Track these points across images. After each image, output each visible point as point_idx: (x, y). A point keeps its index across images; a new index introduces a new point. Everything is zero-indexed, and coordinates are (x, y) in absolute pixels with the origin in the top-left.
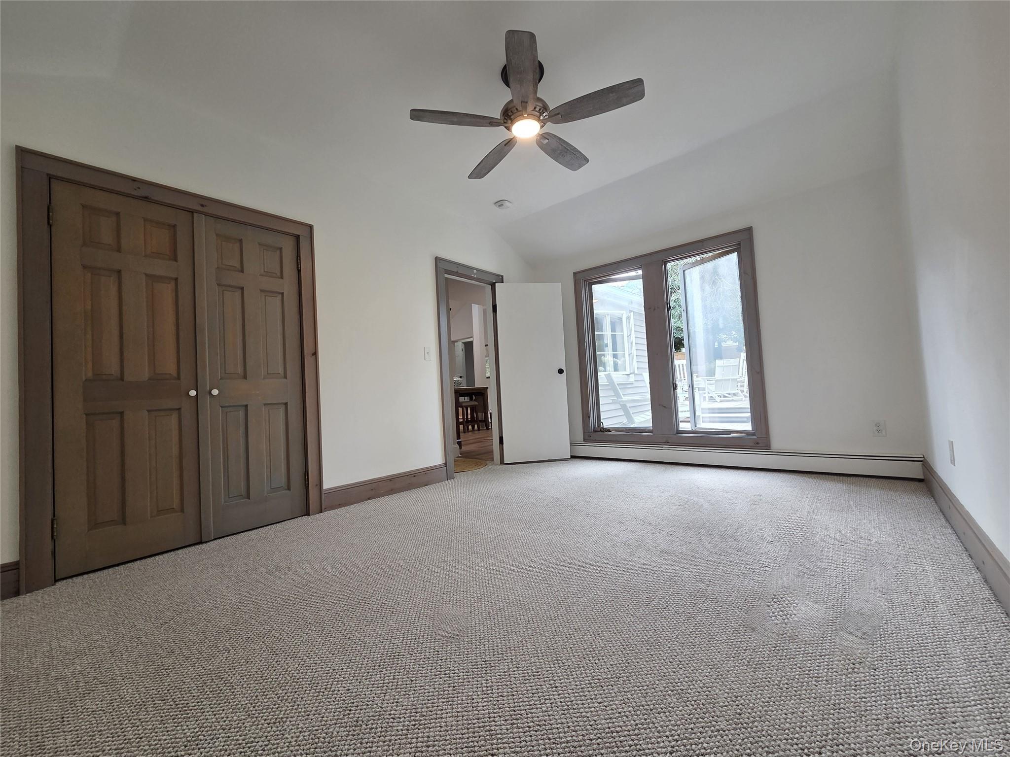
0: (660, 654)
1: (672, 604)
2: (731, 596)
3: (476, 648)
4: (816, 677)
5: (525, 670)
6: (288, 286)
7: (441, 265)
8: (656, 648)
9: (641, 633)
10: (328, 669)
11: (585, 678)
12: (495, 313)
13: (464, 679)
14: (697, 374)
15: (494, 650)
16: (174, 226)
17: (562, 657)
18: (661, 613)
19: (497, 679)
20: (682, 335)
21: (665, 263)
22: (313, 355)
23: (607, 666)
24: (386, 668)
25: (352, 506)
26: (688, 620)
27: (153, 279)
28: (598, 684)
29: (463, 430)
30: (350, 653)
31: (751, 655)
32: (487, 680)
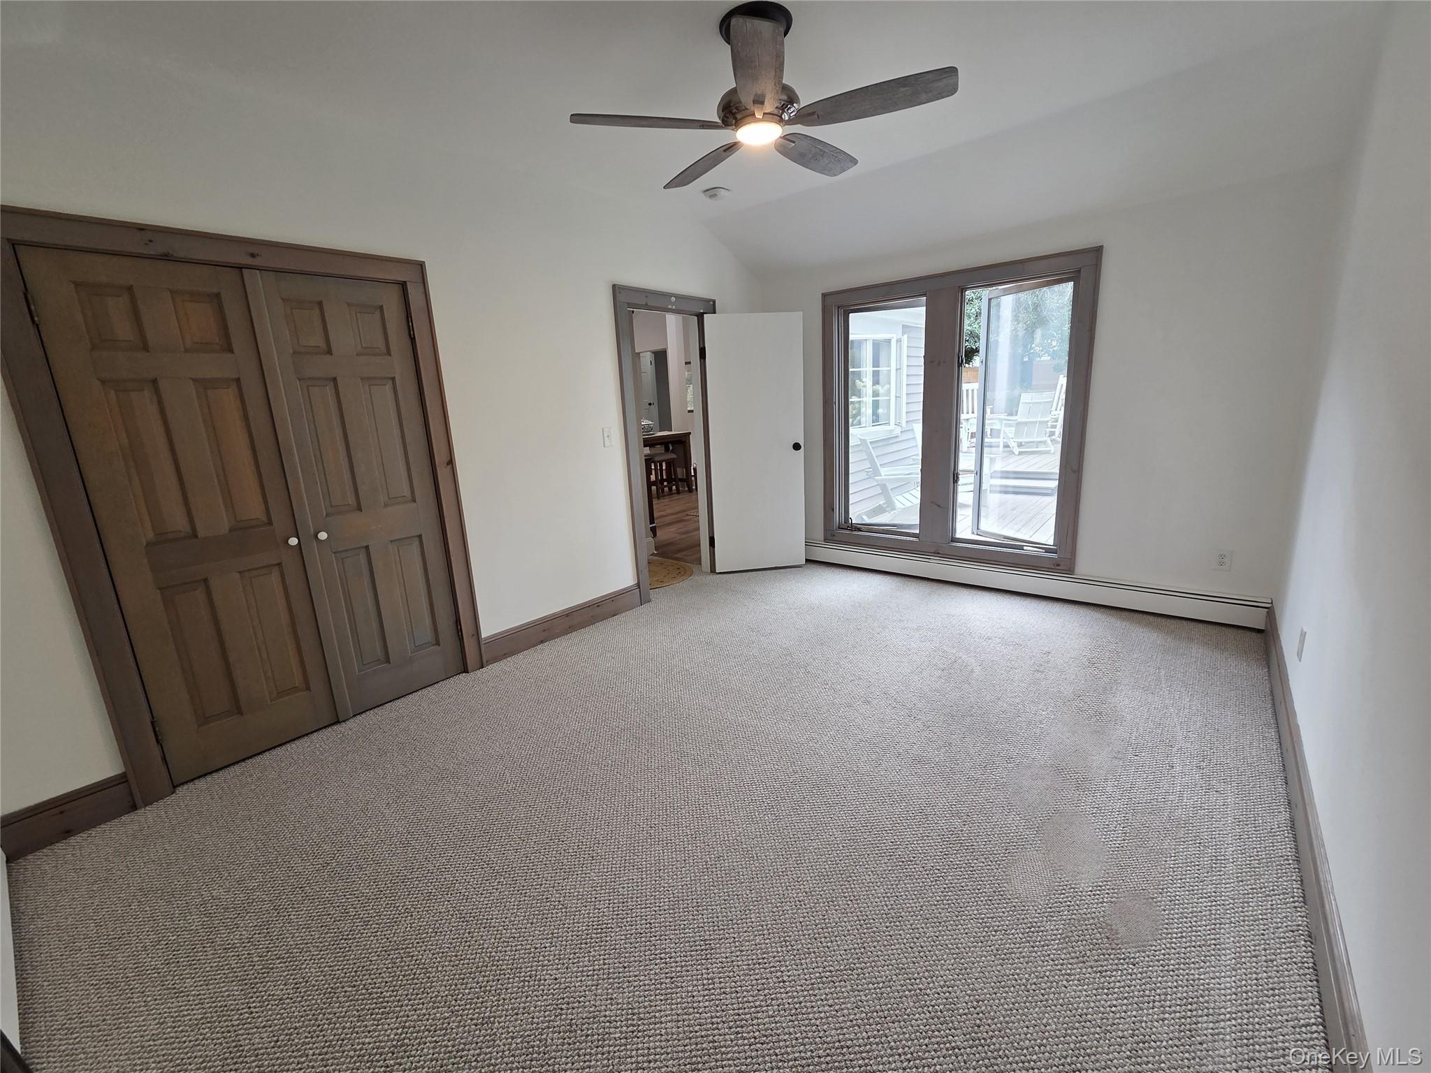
0: (900, 935)
1: (920, 853)
2: (990, 841)
3: (694, 919)
4: (1069, 975)
5: (749, 955)
6: (399, 366)
7: (622, 298)
8: (897, 926)
9: (881, 902)
10: (529, 946)
11: (816, 969)
12: (702, 360)
13: (682, 967)
14: (992, 407)
15: (714, 922)
16: (218, 295)
17: (790, 936)
18: (906, 869)
19: (718, 968)
20: (977, 345)
21: (963, 290)
22: (448, 464)
23: (841, 952)
24: (593, 947)
25: (521, 656)
26: (936, 881)
27: (205, 384)
28: (830, 978)
29: (655, 492)
30: (551, 922)
31: (1001, 939)
32: (708, 969)
